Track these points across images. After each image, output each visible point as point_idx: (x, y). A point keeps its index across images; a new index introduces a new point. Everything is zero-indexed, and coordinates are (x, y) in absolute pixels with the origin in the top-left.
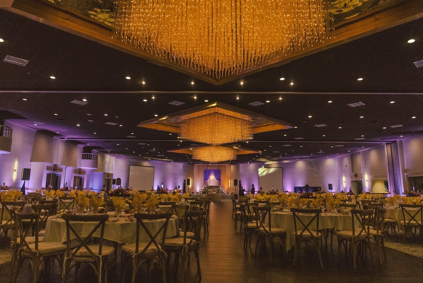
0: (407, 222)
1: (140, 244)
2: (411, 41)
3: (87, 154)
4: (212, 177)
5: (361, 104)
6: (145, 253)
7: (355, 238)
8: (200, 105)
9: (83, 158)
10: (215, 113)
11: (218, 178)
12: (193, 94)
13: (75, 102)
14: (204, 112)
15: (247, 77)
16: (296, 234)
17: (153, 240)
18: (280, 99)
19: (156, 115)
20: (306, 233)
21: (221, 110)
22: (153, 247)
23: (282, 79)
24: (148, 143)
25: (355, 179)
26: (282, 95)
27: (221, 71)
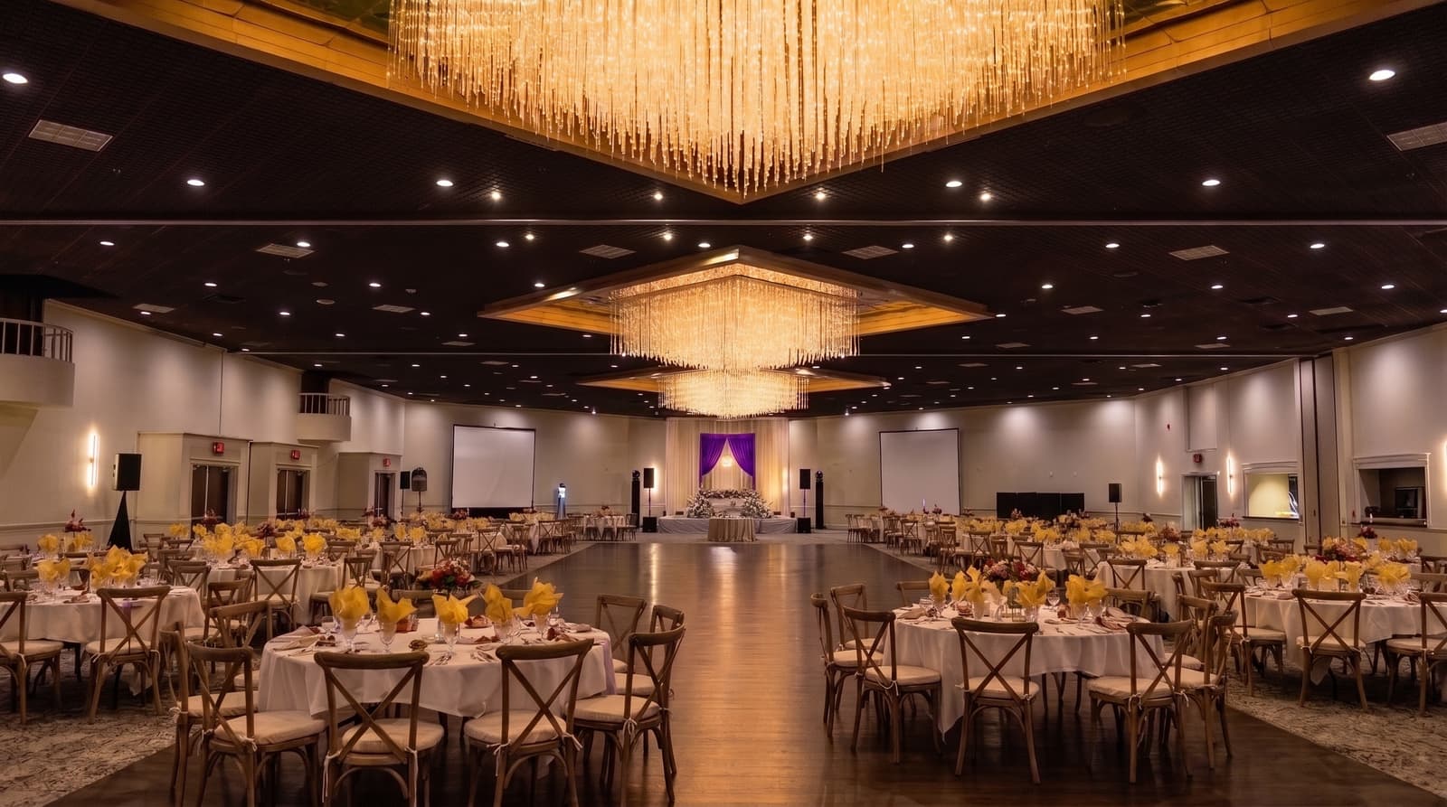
0: (1313, 640)
1: (512, 718)
2: (1382, 75)
3: (316, 397)
4: (727, 461)
5: (1214, 250)
6: (526, 741)
7: (1137, 699)
8: (683, 257)
9: (302, 411)
10: (734, 277)
11: (748, 463)
12: (661, 228)
13: (270, 249)
14: (699, 276)
15: (836, 181)
16: (967, 686)
17: (544, 710)
18: (948, 238)
19: (540, 285)
20: (995, 686)
21: (753, 271)
22: (544, 725)
23: (954, 184)
24: (515, 360)
25: (1192, 469)
26: (955, 229)
27: (751, 172)
